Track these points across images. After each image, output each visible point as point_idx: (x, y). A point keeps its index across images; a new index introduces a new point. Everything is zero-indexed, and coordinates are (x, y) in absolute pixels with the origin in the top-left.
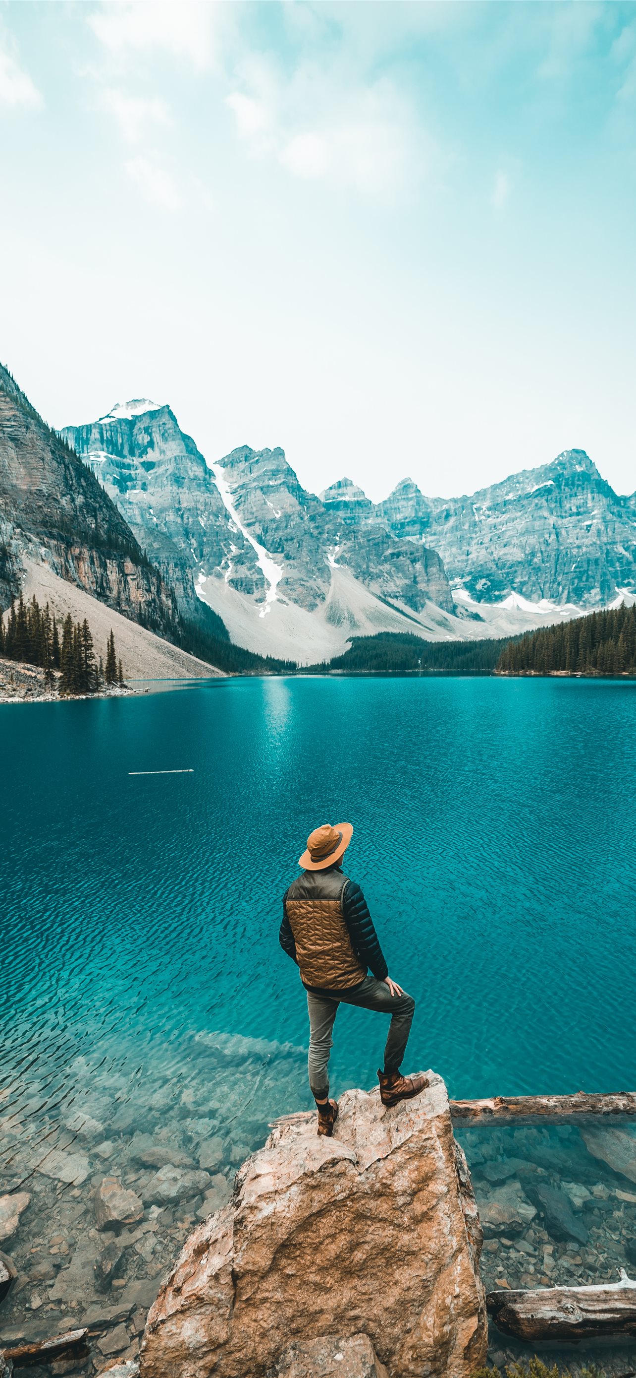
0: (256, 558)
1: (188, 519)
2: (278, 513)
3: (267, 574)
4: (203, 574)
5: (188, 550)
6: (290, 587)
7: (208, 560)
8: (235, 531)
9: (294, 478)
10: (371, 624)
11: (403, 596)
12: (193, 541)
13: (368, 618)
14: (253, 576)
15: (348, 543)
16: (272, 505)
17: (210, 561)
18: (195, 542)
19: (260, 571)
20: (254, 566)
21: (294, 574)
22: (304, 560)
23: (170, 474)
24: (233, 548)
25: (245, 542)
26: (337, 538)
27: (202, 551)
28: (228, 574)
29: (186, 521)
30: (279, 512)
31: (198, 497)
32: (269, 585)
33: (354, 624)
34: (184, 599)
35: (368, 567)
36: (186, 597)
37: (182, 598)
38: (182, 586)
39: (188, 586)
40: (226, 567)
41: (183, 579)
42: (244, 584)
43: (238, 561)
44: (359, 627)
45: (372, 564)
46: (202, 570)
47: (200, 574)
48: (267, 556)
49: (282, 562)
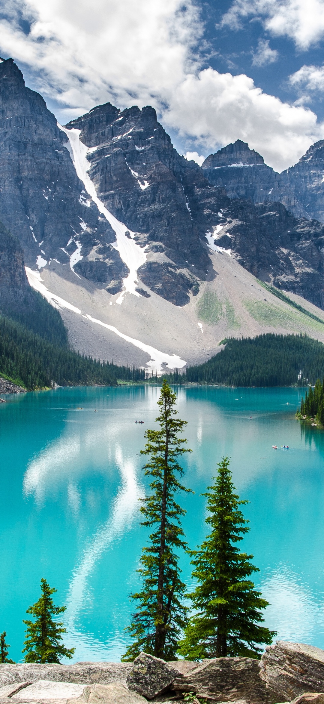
0: (113, 237)
1: (28, 190)
2: (143, 184)
3: (125, 257)
4: (43, 256)
5: (25, 227)
6: (153, 274)
7: (51, 239)
8: (88, 204)
9: (167, 142)
10: (256, 322)
11: (302, 287)
12: (33, 217)
13: (252, 315)
14: (107, 260)
15: (234, 221)
16: (137, 174)
17: (53, 240)
18: (35, 218)
19: (115, 255)
20: (109, 248)
21: (160, 258)
22: (174, 241)
23: (9, 139)
24: (83, 225)
25: (100, 218)
26: (220, 215)
27: (43, 228)
28: (76, 257)
29: (25, 192)
30: (146, 182)
31: (43, 165)
32: (127, 271)
33: (233, 322)
34: (11, 290)
35: (258, 250)
36: (13, 287)
37: (8, 288)
38: (8, 274)
39: (17, 273)
40: (73, 248)
41: (10, 265)
42: (95, 269)
43: (88, 242)
44: (238, 325)
45: (264, 247)
46: (42, 252)
47: (39, 257)
48: (128, 234)
49: (146, 243)
